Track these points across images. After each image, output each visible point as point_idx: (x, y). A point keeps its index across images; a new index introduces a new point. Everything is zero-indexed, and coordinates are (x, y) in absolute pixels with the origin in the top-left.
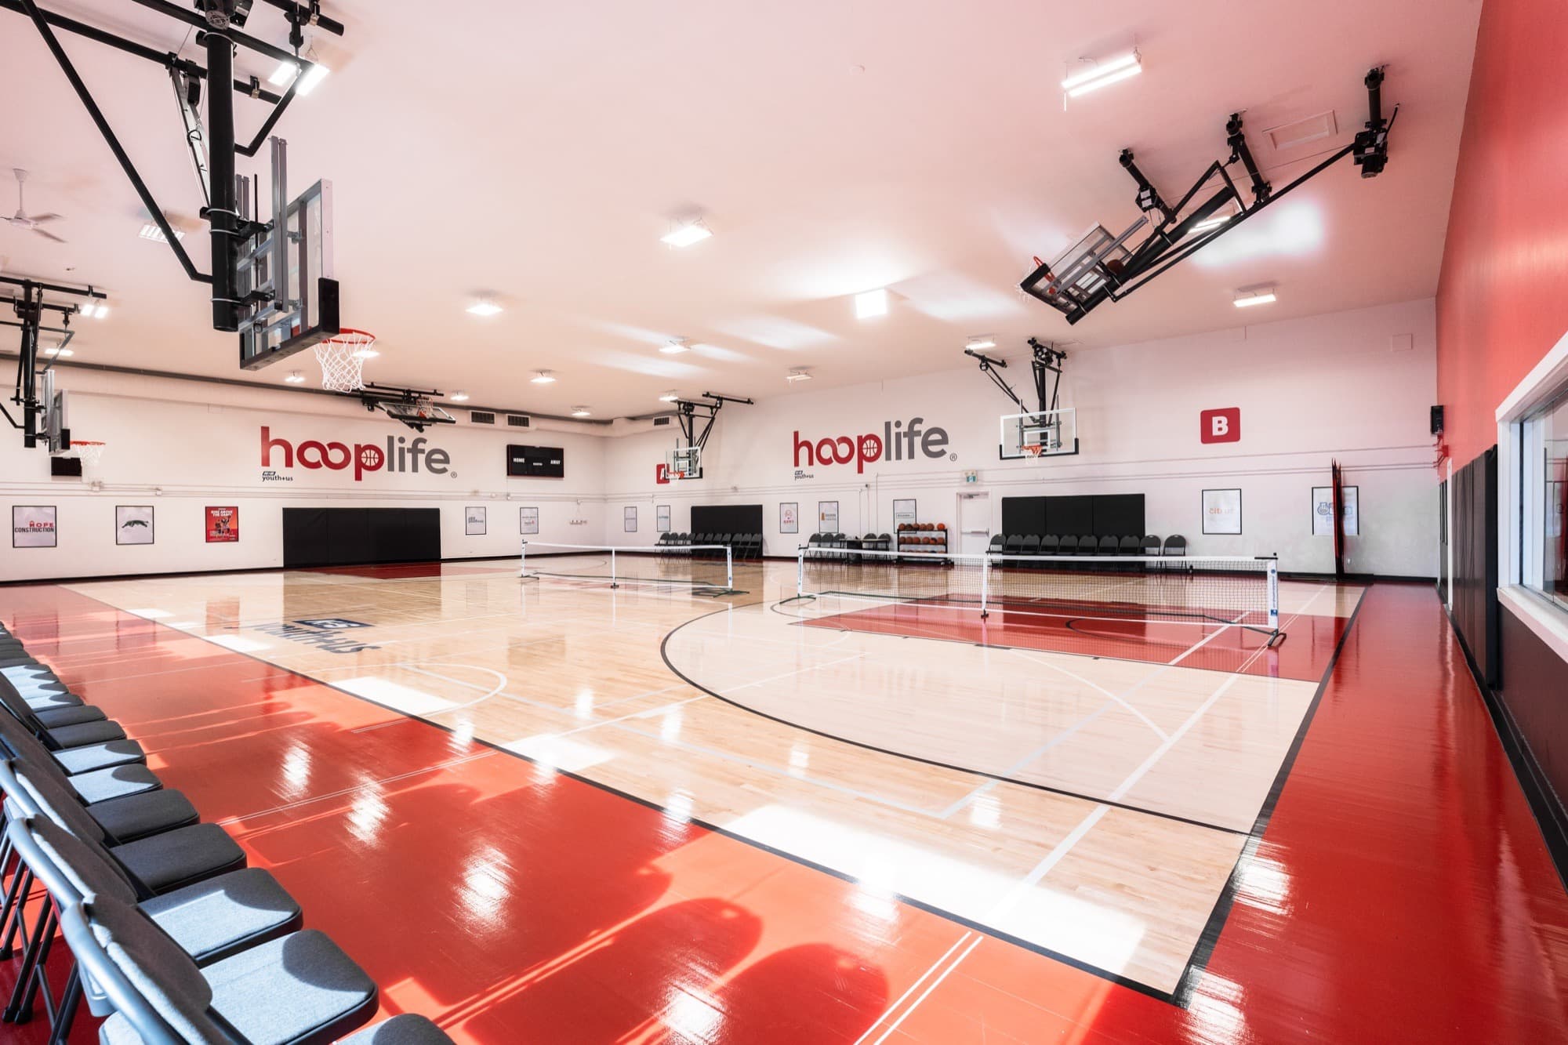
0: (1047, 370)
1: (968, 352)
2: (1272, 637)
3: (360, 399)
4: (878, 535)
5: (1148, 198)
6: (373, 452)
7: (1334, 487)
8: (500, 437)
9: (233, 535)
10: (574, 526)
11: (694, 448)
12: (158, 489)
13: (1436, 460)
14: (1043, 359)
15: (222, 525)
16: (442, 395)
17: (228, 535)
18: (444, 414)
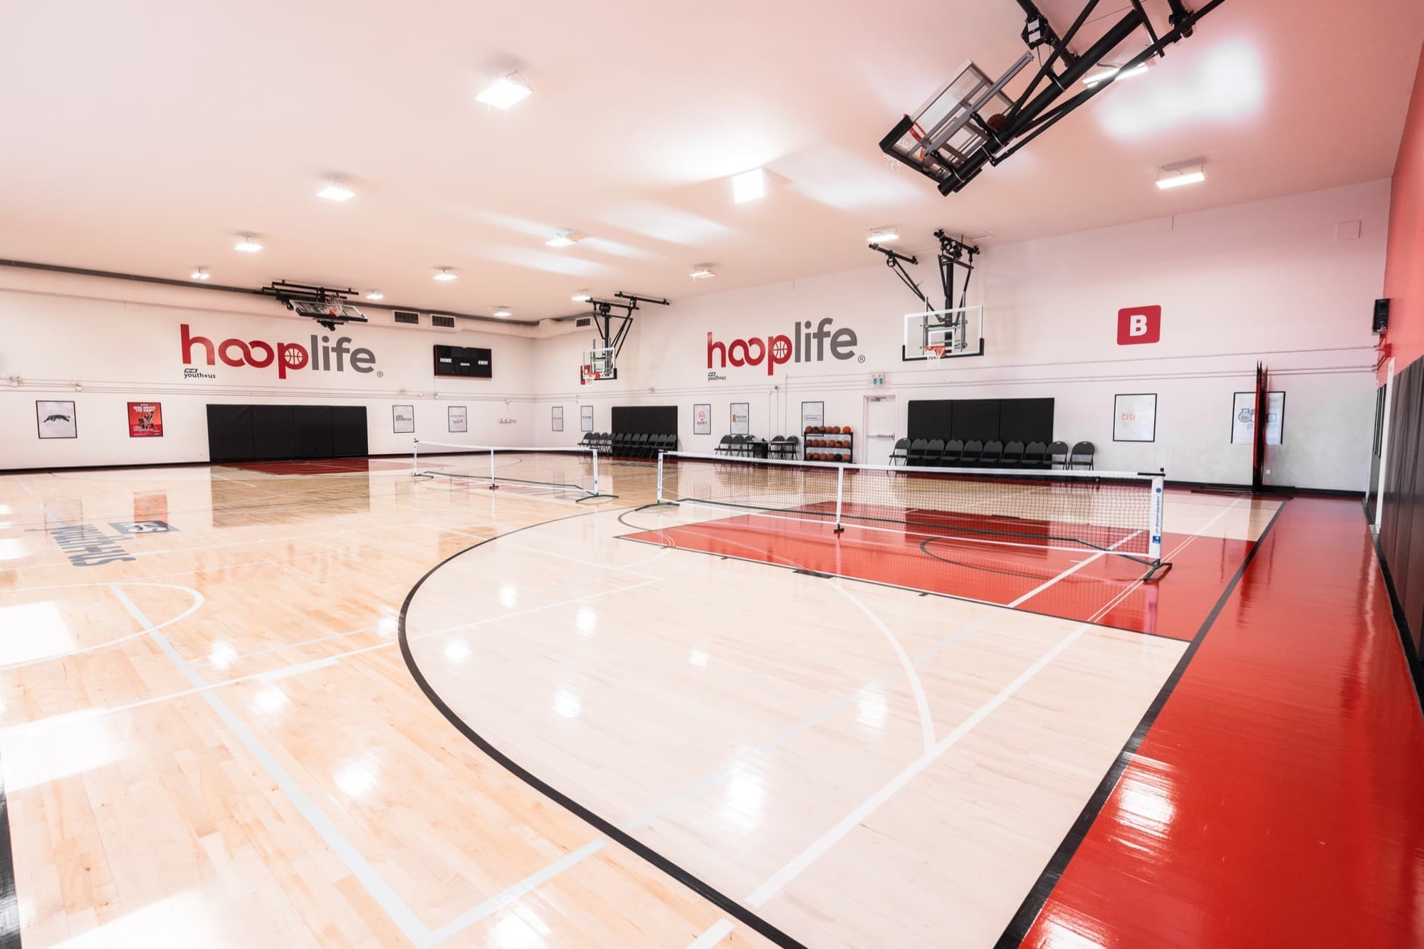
0: (955, 265)
1: (874, 247)
2: (1150, 569)
3: (275, 297)
4: (786, 438)
5: (1036, 30)
6: (296, 351)
7: (1257, 393)
8: (426, 337)
9: (157, 431)
10: (503, 425)
11: (609, 349)
12: (78, 385)
13: (1376, 363)
14: (950, 254)
15: (145, 420)
16: (357, 294)
17: (152, 430)
18: (357, 312)
